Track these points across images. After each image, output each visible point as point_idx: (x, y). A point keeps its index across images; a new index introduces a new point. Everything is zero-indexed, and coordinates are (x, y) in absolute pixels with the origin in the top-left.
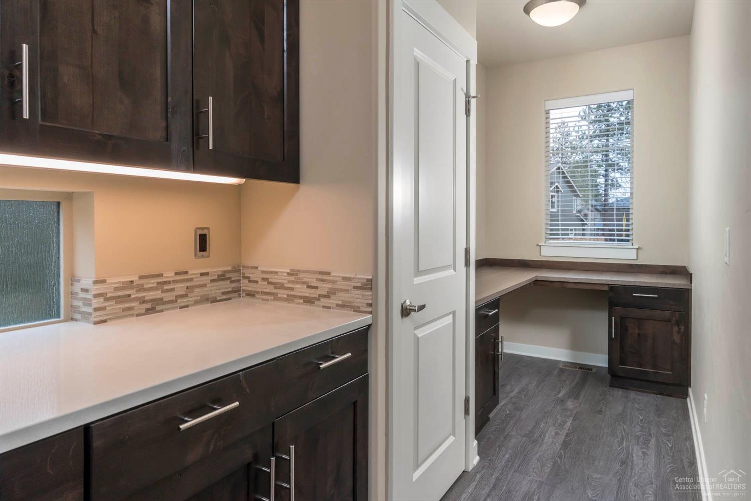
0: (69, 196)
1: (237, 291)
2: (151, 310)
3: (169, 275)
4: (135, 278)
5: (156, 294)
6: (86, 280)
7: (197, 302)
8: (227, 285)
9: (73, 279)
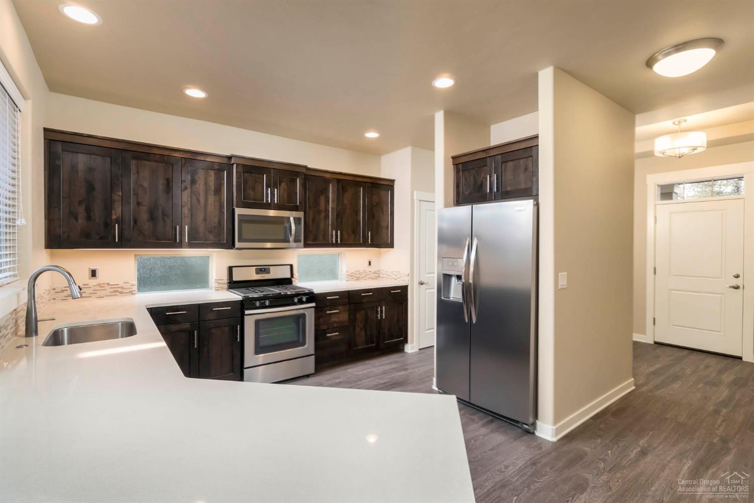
0: (341, 253)
1: (379, 277)
2: (357, 279)
3: (361, 271)
4: (354, 271)
5: (359, 276)
6: (344, 272)
7: (368, 279)
8: (376, 275)
9: (342, 271)
